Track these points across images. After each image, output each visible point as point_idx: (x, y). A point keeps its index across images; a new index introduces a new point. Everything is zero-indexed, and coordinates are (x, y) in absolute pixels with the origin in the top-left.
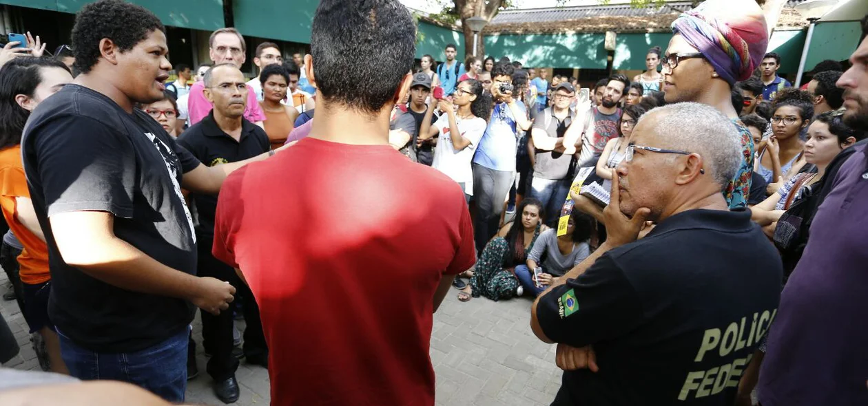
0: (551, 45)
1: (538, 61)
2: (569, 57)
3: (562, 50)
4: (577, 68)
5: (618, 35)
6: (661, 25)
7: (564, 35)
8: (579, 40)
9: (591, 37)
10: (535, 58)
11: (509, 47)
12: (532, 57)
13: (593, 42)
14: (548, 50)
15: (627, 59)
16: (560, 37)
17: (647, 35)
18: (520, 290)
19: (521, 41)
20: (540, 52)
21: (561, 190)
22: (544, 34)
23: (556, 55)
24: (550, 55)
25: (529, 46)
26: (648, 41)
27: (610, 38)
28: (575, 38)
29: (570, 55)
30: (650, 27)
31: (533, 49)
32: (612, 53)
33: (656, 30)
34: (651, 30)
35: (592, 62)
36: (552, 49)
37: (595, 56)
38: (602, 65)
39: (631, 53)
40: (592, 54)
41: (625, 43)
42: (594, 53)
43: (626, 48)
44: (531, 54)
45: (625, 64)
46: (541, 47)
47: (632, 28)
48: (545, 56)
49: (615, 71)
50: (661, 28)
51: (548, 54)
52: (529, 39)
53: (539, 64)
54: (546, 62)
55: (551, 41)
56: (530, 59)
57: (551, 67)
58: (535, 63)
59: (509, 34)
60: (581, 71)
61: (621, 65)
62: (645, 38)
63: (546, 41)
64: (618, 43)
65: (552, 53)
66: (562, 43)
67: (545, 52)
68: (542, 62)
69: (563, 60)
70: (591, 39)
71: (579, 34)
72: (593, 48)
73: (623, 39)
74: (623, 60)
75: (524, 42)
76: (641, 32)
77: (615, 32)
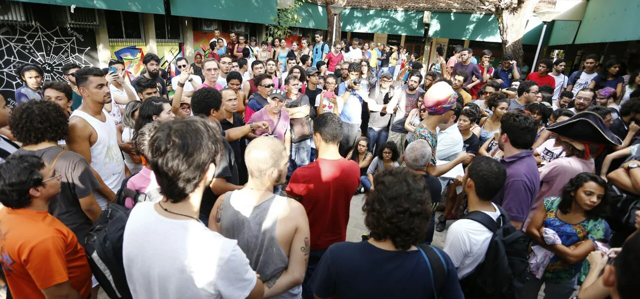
0: (386, 17)
1: (378, 28)
2: (398, 27)
3: (394, 21)
4: (404, 34)
5: (433, 13)
6: (462, 7)
7: (396, 11)
8: (406, 15)
9: (414, 13)
10: (375, 27)
11: (357, 17)
12: (373, 25)
13: (415, 17)
14: (385, 21)
15: (438, 30)
16: (393, 12)
17: (452, 14)
18: (363, 189)
19: (366, 14)
20: (378, 22)
21: (384, 133)
22: (382, 10)
23: (390, 25)
24: (386, 24)
25: (371, 17)
26: (453, 18)
27: (427, 14)
28: (403, 13)
29: (399, 25)
30: (454, 8)
31: (374, 20)
32: (428, 25)
33: (458, 11)
34: (454, 11)
35: (414, 31)
36: (387, 20)
37: (416, 27)
38: (421, 33)
39: (441, 27)
40: (415, 25)
41: (437, 19)
42: (416, 25)
43: (438, 22)
44: (372, 23)
45: (436, 33)
46: (380, 19)
47: (442, 8)
48: (382, 25)
49: (430, 39)
50: (461, 9)
51: (385, 23)
52: (372, 12)
53: (378, 31)
54: (383, 29)
55: (386, 15)
56: (372, 27)
57: (386, 33)
58: (375, 30)
59: (357, 9)
60: (407, 37)
61: (433, 34)
62: (451, 16)
63: (383, 15)
64: (432, 18)
65: (387, 23)
66: (394, 16)
67: (382, 22)
68: (380, 29)
69: (395, 28)
70: (414, 15)
71: (406, 11)
72: (415, 21)
73: (436, 16)
74: (435, 30)
75: (368, 14)
76: (448, 12)
77: (431, 11)
